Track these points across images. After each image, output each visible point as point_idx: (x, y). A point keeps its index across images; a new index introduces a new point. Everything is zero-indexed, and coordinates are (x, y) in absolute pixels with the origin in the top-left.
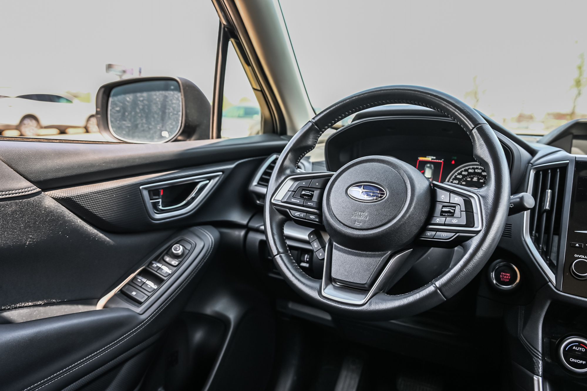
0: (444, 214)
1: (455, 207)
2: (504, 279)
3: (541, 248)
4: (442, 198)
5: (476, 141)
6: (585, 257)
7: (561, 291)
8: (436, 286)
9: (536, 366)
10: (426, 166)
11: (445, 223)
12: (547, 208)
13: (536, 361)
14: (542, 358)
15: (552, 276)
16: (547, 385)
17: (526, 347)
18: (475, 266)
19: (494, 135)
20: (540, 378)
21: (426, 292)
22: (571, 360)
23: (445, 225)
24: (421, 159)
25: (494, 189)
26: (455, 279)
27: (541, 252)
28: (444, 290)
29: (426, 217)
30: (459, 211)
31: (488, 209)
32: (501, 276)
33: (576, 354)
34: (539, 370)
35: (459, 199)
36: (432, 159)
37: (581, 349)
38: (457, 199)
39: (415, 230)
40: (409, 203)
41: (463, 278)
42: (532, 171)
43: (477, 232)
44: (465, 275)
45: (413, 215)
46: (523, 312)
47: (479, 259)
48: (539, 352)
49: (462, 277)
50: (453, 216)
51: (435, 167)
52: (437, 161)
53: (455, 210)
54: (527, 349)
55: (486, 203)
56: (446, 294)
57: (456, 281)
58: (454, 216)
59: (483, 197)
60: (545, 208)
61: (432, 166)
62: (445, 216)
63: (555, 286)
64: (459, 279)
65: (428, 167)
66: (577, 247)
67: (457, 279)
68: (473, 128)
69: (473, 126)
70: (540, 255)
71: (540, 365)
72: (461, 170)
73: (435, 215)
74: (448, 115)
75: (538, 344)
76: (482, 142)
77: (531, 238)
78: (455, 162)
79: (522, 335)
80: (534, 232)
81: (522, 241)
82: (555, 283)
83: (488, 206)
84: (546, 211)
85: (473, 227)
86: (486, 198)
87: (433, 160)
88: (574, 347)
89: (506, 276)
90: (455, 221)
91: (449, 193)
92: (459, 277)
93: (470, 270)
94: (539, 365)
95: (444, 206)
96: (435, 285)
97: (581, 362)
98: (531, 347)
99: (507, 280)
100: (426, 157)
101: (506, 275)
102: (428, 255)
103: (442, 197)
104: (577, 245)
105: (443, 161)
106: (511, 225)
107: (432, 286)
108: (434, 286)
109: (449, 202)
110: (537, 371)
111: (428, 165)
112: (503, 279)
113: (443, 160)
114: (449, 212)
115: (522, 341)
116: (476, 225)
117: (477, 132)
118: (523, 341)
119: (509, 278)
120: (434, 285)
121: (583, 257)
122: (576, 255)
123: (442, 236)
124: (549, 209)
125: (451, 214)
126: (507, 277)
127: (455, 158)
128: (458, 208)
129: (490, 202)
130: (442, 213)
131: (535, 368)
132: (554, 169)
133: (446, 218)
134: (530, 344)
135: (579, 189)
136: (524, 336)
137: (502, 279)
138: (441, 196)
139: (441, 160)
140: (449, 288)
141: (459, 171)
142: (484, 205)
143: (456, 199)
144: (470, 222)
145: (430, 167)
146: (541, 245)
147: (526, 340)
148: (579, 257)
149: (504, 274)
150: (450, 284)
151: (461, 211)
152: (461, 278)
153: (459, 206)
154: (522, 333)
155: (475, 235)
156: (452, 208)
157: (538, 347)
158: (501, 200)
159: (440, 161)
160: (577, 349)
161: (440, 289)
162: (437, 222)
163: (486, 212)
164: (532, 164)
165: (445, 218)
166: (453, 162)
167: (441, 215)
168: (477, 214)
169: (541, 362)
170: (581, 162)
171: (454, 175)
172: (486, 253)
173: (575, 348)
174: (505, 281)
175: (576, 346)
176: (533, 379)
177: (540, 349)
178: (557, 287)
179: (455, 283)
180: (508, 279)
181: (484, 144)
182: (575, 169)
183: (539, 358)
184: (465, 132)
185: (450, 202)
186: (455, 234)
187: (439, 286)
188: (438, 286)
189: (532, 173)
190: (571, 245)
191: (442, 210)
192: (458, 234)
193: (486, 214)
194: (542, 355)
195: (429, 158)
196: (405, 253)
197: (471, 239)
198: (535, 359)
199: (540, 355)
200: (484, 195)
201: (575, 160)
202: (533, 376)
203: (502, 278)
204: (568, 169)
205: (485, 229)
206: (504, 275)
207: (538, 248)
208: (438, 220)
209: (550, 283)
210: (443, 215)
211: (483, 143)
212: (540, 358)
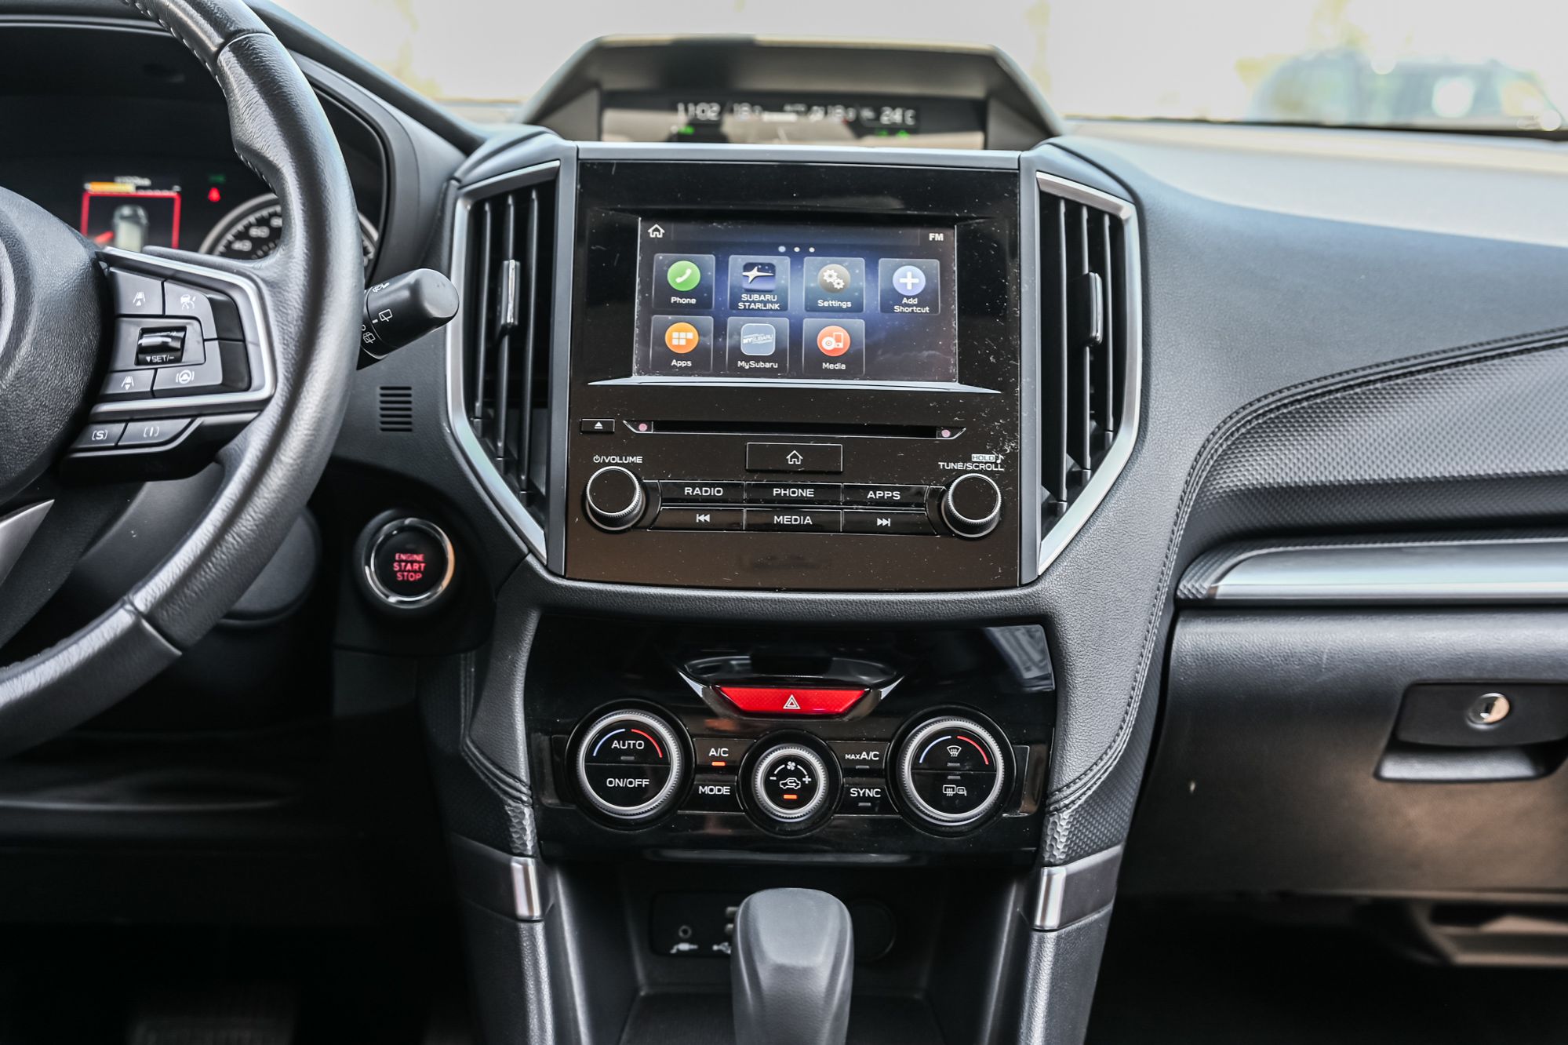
0: (148, 359)
1: (183, 329)
2: (406, 574)
3: (501, 453)
4: (139, 304)
5: (236, 91)
6: (621, 459)
7: (563, 577)
8: (136, 609)
9: (514, 827)
10: (117, 214)
11: (154, 389)
12: (510, 320)
13: (513, 811)
14: (531, 797)
15: (536, 535)
16: (555, 881)
17: (483, 777)
18: (261, 519)
19: (292, 68)
20: (530, 861)
21: (103, 636)
22: (611, 782)
23: (153, 394)
24: (95, 188)
25: (304, 253)
26: (200, 575)
27: (502, 466)
28: (163, 617)
29: (86, 378)
30: (199, 342)
31: (289, 322)
32: (396, 567)
33: (624, 762)
34: (525, 838)
35: (194, 299)
36: (138, 188)
37: (634, 744)
38: (188, 302)
39: (49, 427)
40: (13, 326)
41: (227, 568)
42: (460, 205)
43: (260, 406)
44: (232, 555)
45: (32, 371)
46: (473, 670)
47: (273, 495)
48: (521, 781)
49: (223, 564)
50: (178, 360)
51: (151, 216)
52: (158, 193)
53: (183, 341)
54: (486, 781)
55: (280, 305)
56: (177, 631)
57: (203, 579)
58: (183, 360)
59: (270, 284)
60: (503, 322)
61: (141, 212)
62: (151, 363)
63: (545, 563)
64: (211, 571)
65: (124, 218)
66: (599, 432)
67: (205, 572)
68: (221, 47)
69: (220, 40)
70: (501, 475)
71: (528, 822)
72: (245, 222)
73: (119, 365)
74: (145, 10)
75: (516, 756)
76: (255, 95)
77: (471, 423)
78: (220, 194)
79: (468, 742)
80: (478, 404)
81: (444, 435)
82: (545, 556)
83: (287, 314)
84: (506, 330)
85: (247, 389)
86: (280, 288)
87: (142, 193)
88: (616, 742)
89: (412, 562)
90: (185, 377)
91: (160, 282)
92: (210, 564)
93: (247, 535)
94: (524, 822)
95: (145, 331)
96: (132, 604)
97: (636, 782)
98: (498, 772)
99: (418, 577)
100: (111, 180)
101: (410, 559)
102: (127, 523)
103: (137, 300)
104: (599, 426)
105: (178, 192)
106: (409, 388)
107: (121, 612)
108: (129, 611)
109: (161, 313)
110: (519, 842)
111: (126, 211)
112: (403, 576)
113: (177, 188)
114: (163, 348)
115: (472, 761)
116: (255, 382)
117: (233, 60)
118: (474, 759)
119: (422, 569)
120: (128, 607)
121: (617, 460)
122: (597, 457)
123: (148, 434)
124: (516, 323)
125: (173, 354)
126: (416, 566)
127: (221, 179)
128: (193, 329)
129: (295, 296)
130: (141, 356)
131: (514, 835)
132: (521, 191)
133: (156, 369)
134: (493, 763)
135: (593, 248)
136: (473, 742)
137: (399, 574)
138: (135, 295)
139: (170, 188)
140: (180, 608)
141: (240, 227)
142: (277, 310)
143: (185, 300)
144: (236, 374)
145: (133, 219)
146: (500, 441)
147: (482, 753)
148: (607, 461)
149: (403, 557)
150: (183, 592)
151: (204, 340)
152: (219, 568)
153: (195, 323)
154: (470, 736)
155: (253, 415)
156: (174, 334)
157: (517, 766)
158: (329, 290)
159: (166, 193)
160: (624, 745)
161: (150, 617)
162: (127, 387)
163: (283, 332)
164: (458, 180)
165: (153, 371)
166: (215, 195)
167: (138, 362)
168: (257, 345)
169: (527, 811)
170: (593, 164)
171: (224, 242)
172: (294, 470)
173: (617, 745)
174: (411, 579)
175: (618, 737)
176: (508, 871)
177: (523, 772)
178: (549, 567)
179: (201, 587)
180: (419, 571)
181: (261, 101)
182: (579, 187)
183: (523, 802)
184: (199, 65)
185: (167, 313)
186: (187, 421)
187: (146, 605)
188: (142, 607)
189: (461, 212)
190: (582, 429)
191: (140, 342)
192: (198, 422)
193: (284, 339)
194: (530, 788)
195: (126, 186)
196: (26, 516)
197: (243, 432)
198: (510, 805)
199: (524, 789)
200: (275, 275)
201: (578, 159)
202: (509, 861)
203: (400, 570)
204: (558, 188)
205: (283, 390)
206: (407, 562)
207: (492, 455)
208: (128, 382)
209: (530, 558)
210: (147, 363)
211: (258, 97)
212: (525, 798)
